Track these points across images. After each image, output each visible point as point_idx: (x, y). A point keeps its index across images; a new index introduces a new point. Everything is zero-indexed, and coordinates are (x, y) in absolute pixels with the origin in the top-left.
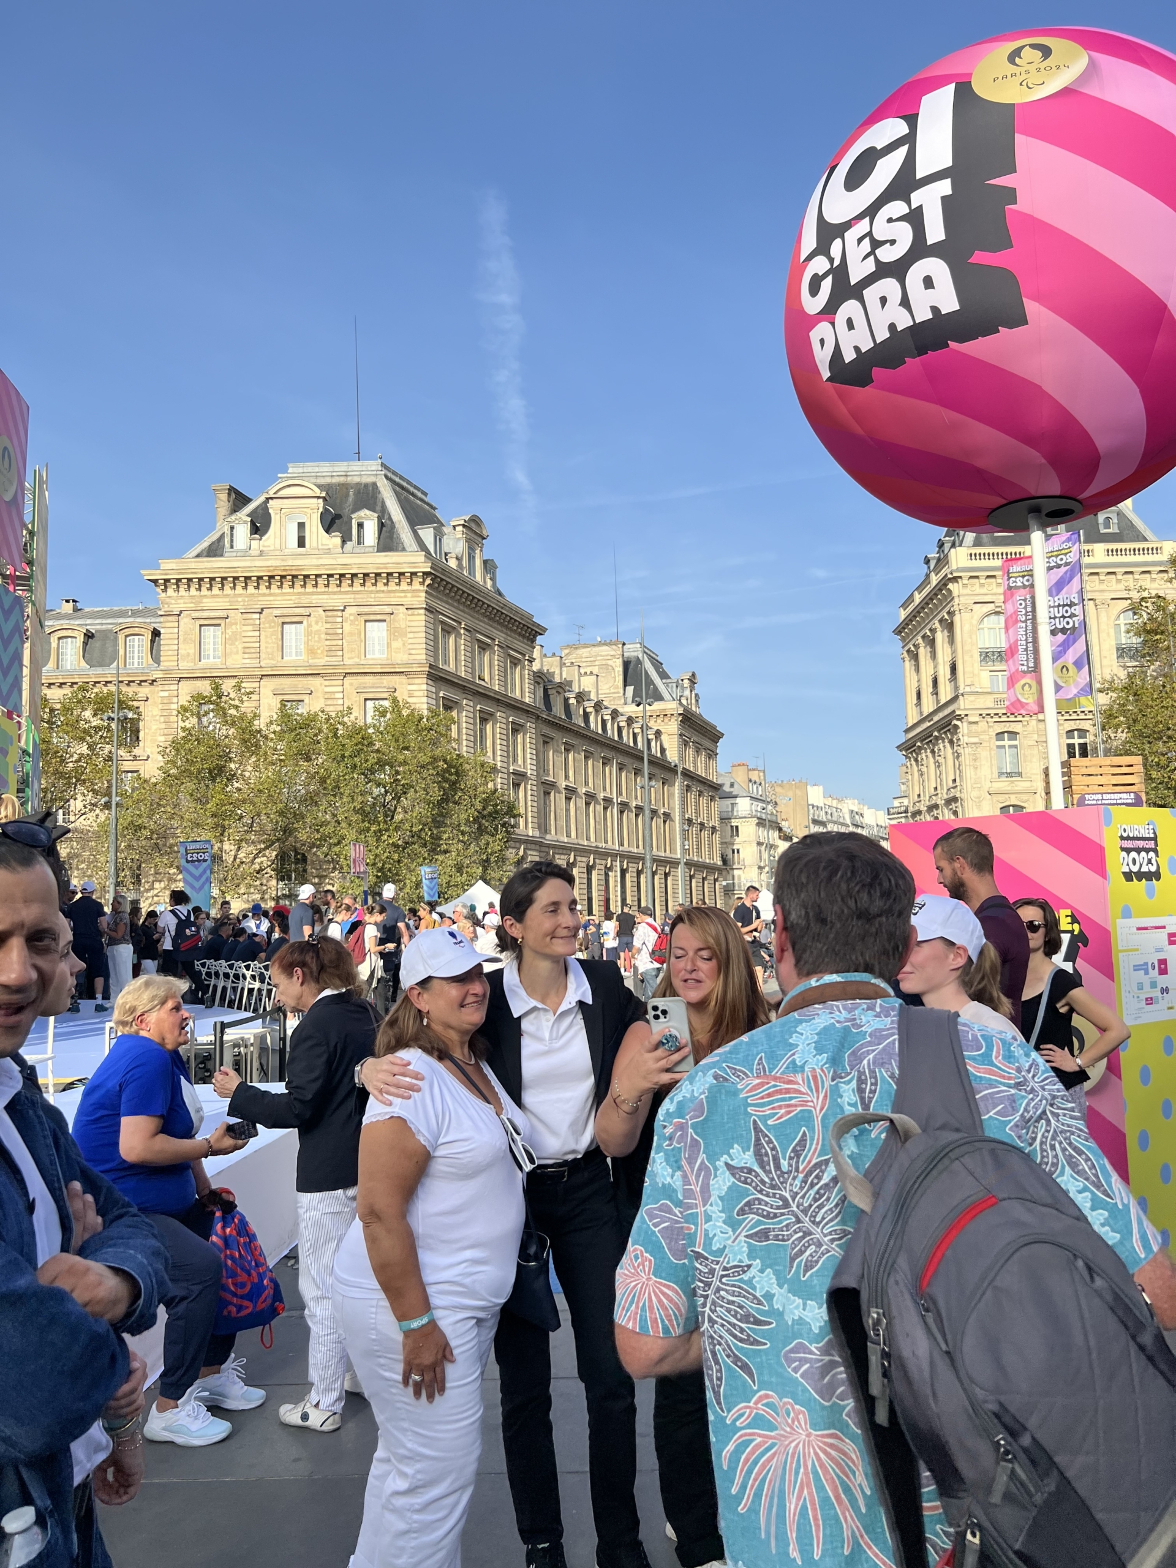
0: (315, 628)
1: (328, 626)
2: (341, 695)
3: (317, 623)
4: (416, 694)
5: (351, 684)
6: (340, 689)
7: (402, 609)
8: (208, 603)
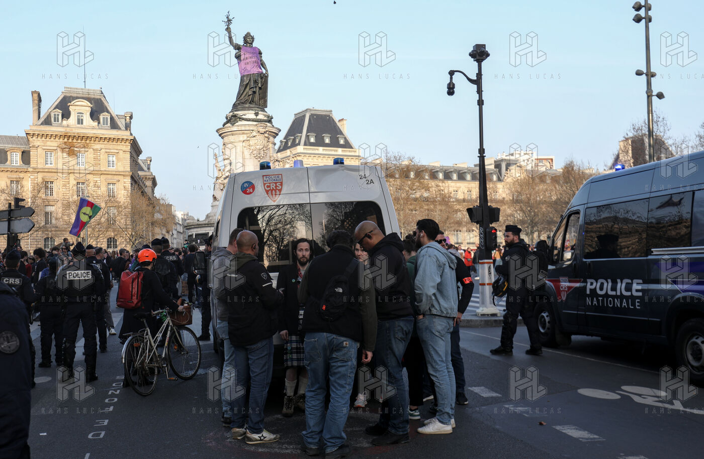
0: (89, 156)
1: (95, 156)
2: (99, 182)
3: (90, 154)
4: (127, 183)
5: (103, 178)
6: (99, 179)
7: (121, 151)
8: (49, 143)
